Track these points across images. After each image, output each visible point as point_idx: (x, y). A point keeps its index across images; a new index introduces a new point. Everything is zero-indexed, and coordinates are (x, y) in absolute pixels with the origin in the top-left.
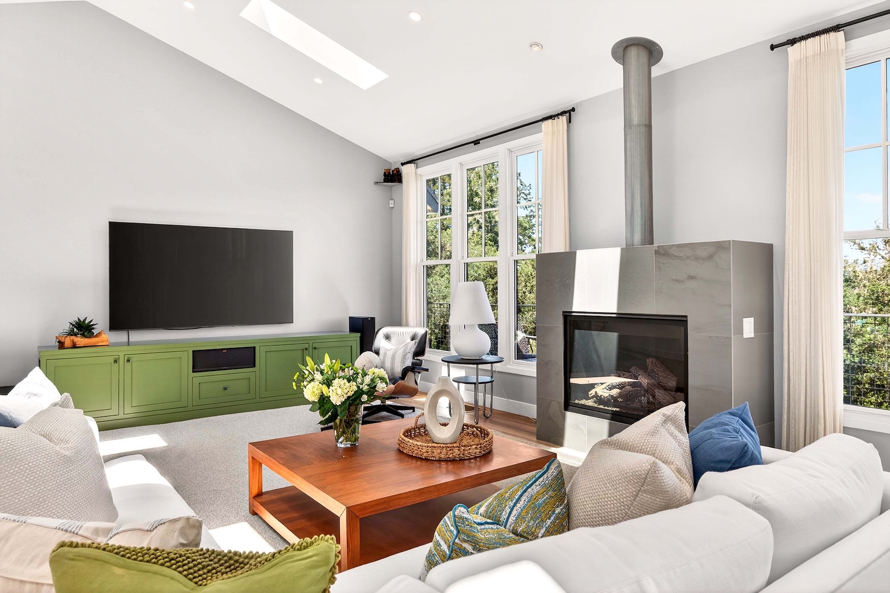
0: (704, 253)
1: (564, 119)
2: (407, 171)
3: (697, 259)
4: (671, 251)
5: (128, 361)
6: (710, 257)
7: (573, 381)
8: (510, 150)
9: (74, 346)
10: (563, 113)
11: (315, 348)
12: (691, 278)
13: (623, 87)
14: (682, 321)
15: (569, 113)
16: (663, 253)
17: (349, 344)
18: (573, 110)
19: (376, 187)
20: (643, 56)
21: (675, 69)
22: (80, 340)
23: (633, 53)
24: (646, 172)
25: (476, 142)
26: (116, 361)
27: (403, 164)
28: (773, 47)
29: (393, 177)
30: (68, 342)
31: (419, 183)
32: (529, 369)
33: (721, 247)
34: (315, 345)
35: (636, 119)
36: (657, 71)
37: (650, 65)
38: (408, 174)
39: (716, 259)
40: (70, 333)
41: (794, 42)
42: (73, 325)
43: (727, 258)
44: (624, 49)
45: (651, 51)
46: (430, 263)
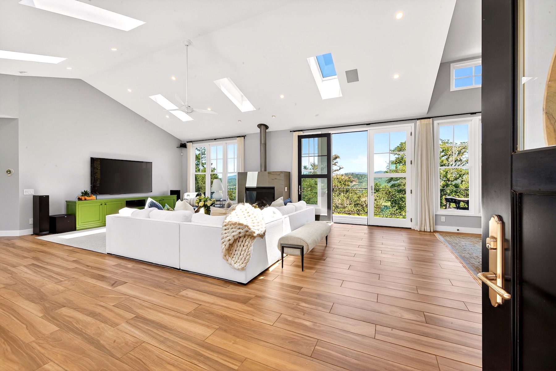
1: (243, 138)
2: (188, 144)
3: (277, 174)
4: (271, 173)
5: (106, 204)
6: (279, 175)
9: (85, 200)
10: (243, 136)
11: (163, 200)
12: (276, 179)
13: (259, 132)
14: (273, 188)
15: (244, 136)
16: (269, 173)
17: (174, 198)
18: (246, 136)
19: (177, 148)
21: (271, 131)
22: (86, 197)
23: (263, 127)
24: (265, 155)
25: (215, 139)
26: (101, 205)
27: (187, 142)
28: (291, 131)
29: (183, 146)
30: (83, 198)
31: (193, 149)
33: (281, 172)
34: (164, 199)
35: (263, 142)
36: (267, 131)
37: (266, 129)
38: (190, 145)
39: (281, 175)
40: (82, 196)
41: (294, 131)
42: (82, 193)
43: (282, 175)
44: (260, 126)
45: (266, 127)
46: (197, 173)
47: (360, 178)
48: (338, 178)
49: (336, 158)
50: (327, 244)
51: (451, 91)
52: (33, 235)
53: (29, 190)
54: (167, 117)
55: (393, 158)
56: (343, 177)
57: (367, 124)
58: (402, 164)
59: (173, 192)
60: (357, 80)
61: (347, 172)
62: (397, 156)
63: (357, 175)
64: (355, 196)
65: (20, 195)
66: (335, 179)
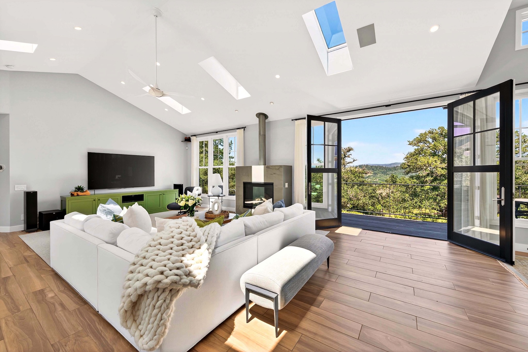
0: (277, 168)
1: (243, 129)
3: (276, 169)
4: (270, 167)
5: (99, 200)
6: (279, 169)
7: (246, 202)
8: (227, 136)
9: (78, 195)
10: (242, 128)
12: (274, 174)
13: (258, 123)
14: (272, 184)
15: (244, 128)
16: (268, 167)
17: (175, 192)
18: (245, 127)
19: (182, 142)
20: (264, 117)
21: (274, 120)
22: (79, 193)
23: (261, 116)
24: (264, 147)
25: (217, 132)
26: (94, 200)
27: (191, 136)
28: (292, 120)
29: (188, 140)
30: (75, 194)
31: (197, 142)
32: (234, 198)
33: (281, 166)
34: (164, 193)
35: (262, 133)
36: (267, 121)
37: (265, 119)
38: (193, 139)
39: (280, 169)
40: (75, 191)
41: (296, 120)
42: (76, 188)
43: (282, 169)
44: (259, 115)
45: (266, 116)
46: (201, 167)
47: (375, 169)
48: (351, 171)
49: (350, 150)
50: (328, 267)
51: (516, 50)
52: (23, 231)
53: (20, 185)
54: (166, 110)
55: (412, 149)
56: (357, 170)
57: (387, 106)
58: (421, 156)
59: (176, 186)
60: (374, 41)
61: (361, 164)
62: (416, 148)
63: (372, 167)
64: (370, 188)
65: (11, 191)
66: (349, 171)
